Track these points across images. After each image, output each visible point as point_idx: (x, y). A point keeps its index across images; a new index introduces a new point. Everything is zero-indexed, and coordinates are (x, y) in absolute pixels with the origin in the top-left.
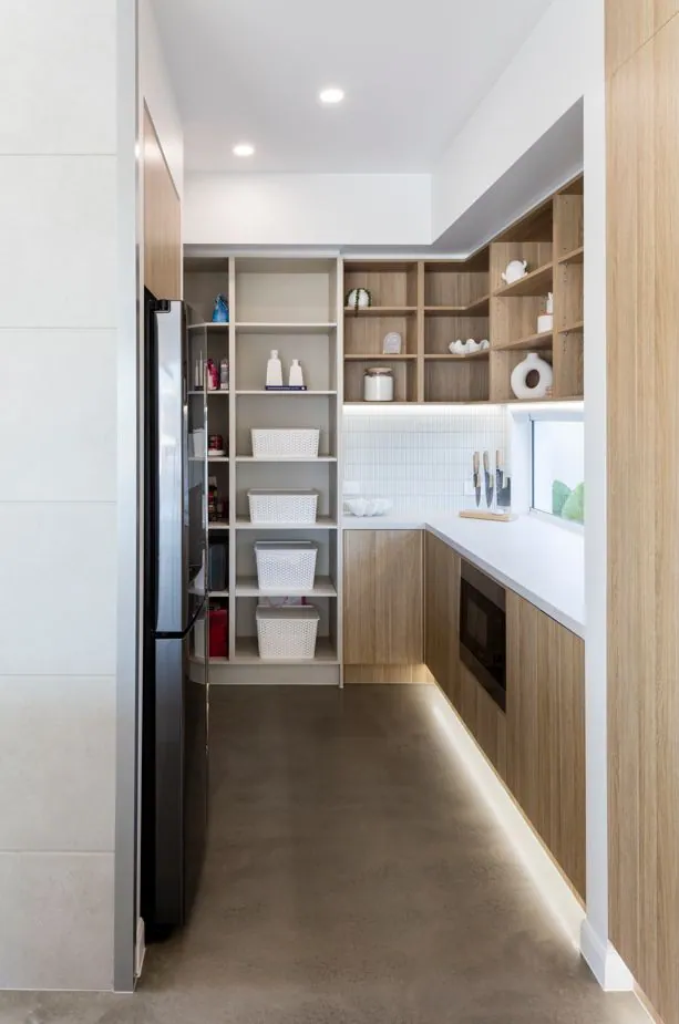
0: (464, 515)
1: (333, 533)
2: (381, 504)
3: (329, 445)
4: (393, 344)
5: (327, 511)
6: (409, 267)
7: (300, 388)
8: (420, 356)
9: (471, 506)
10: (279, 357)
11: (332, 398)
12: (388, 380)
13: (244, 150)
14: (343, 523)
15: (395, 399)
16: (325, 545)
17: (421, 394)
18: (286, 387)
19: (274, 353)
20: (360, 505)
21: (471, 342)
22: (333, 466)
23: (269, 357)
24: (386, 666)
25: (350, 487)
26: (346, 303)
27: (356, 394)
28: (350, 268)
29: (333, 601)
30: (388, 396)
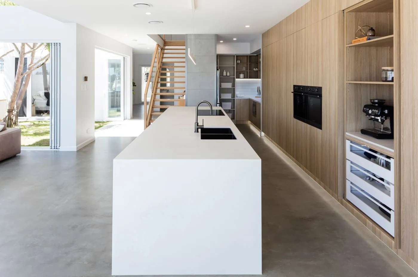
0: (256, 97)
1: (234, 99)
2: (241, 96)
3: (234, 85)
4: (244, 69)
5: (234, 95)
6: (247, 56)
7: (229, 76)
8: (248, 71)
9: (257, 96)
10: (225, 71)
11: (234, 78)
12: (243, 75)
13: (221, 42)
14: (236, 98)
15: (244, 78)
16: (233, 101)
17: (248, 77)
18: (227, 76)
19: (225, 70)
20: (239, 95)
21: (257, 69)
22: (234, 89)
23: (224, 71)
24: (243, 121)
25: (237, 93)
26: (236, 62)
27: (238, 77)
28: (237, 56)
29: (234, 110)
30: (243, 77)
